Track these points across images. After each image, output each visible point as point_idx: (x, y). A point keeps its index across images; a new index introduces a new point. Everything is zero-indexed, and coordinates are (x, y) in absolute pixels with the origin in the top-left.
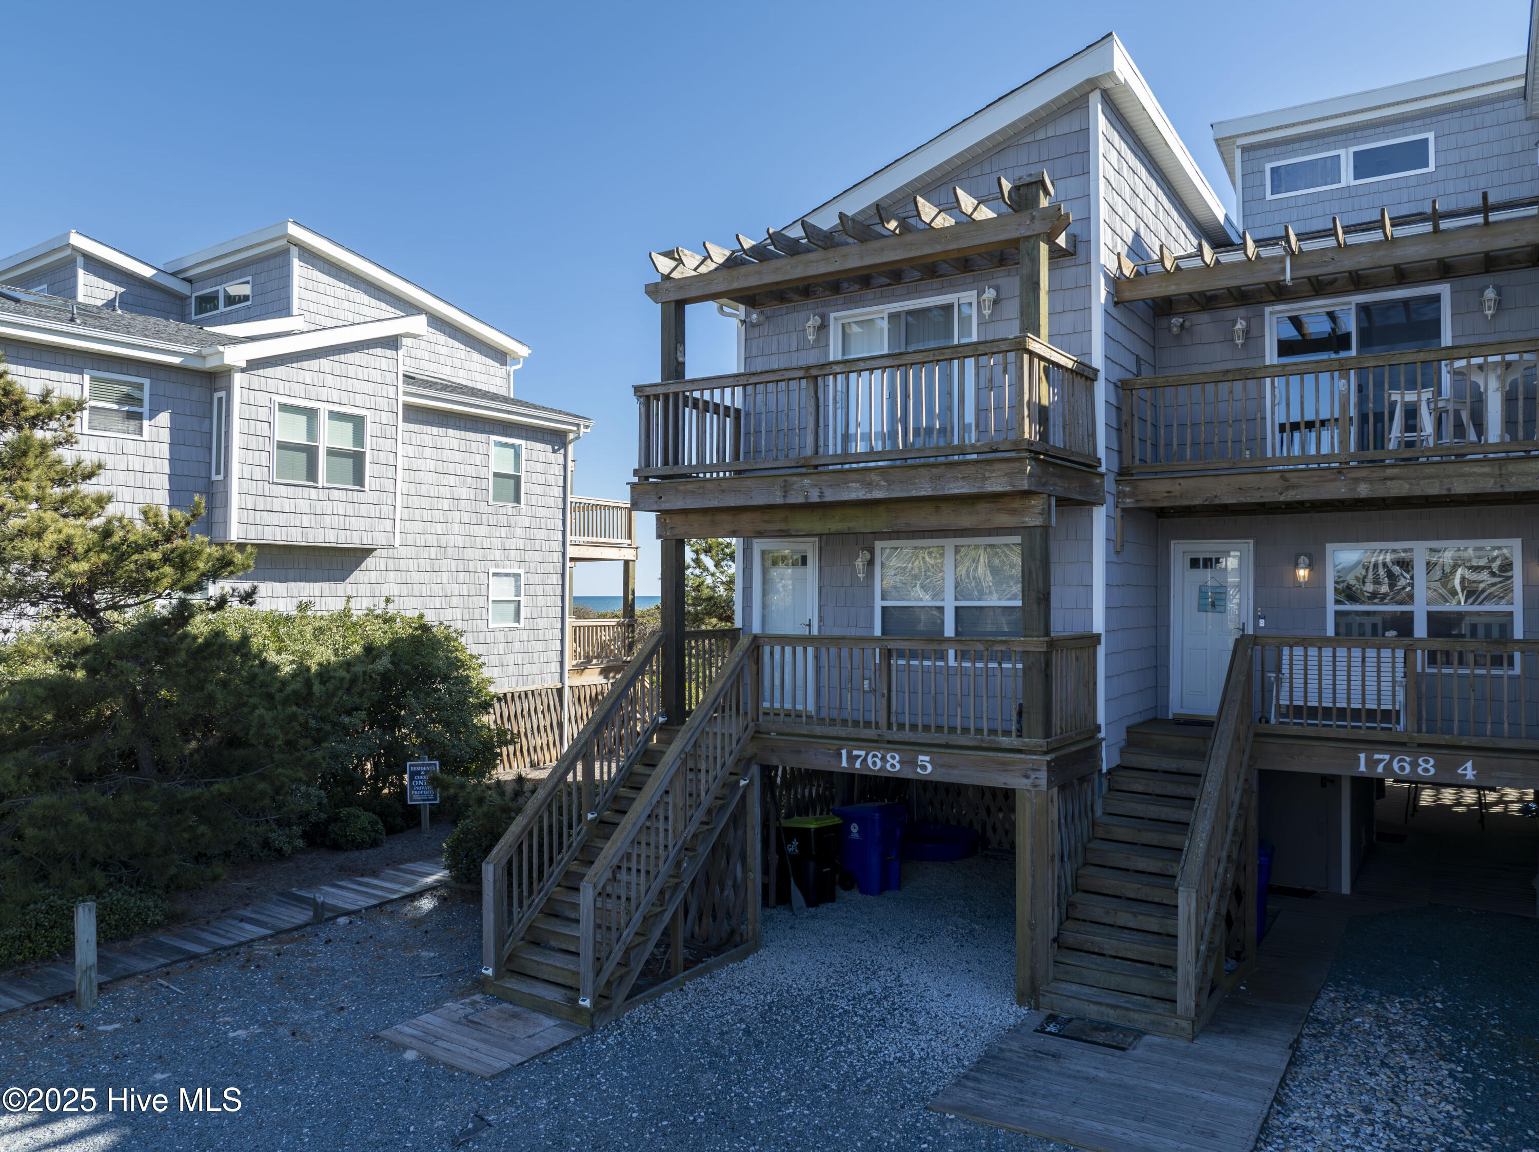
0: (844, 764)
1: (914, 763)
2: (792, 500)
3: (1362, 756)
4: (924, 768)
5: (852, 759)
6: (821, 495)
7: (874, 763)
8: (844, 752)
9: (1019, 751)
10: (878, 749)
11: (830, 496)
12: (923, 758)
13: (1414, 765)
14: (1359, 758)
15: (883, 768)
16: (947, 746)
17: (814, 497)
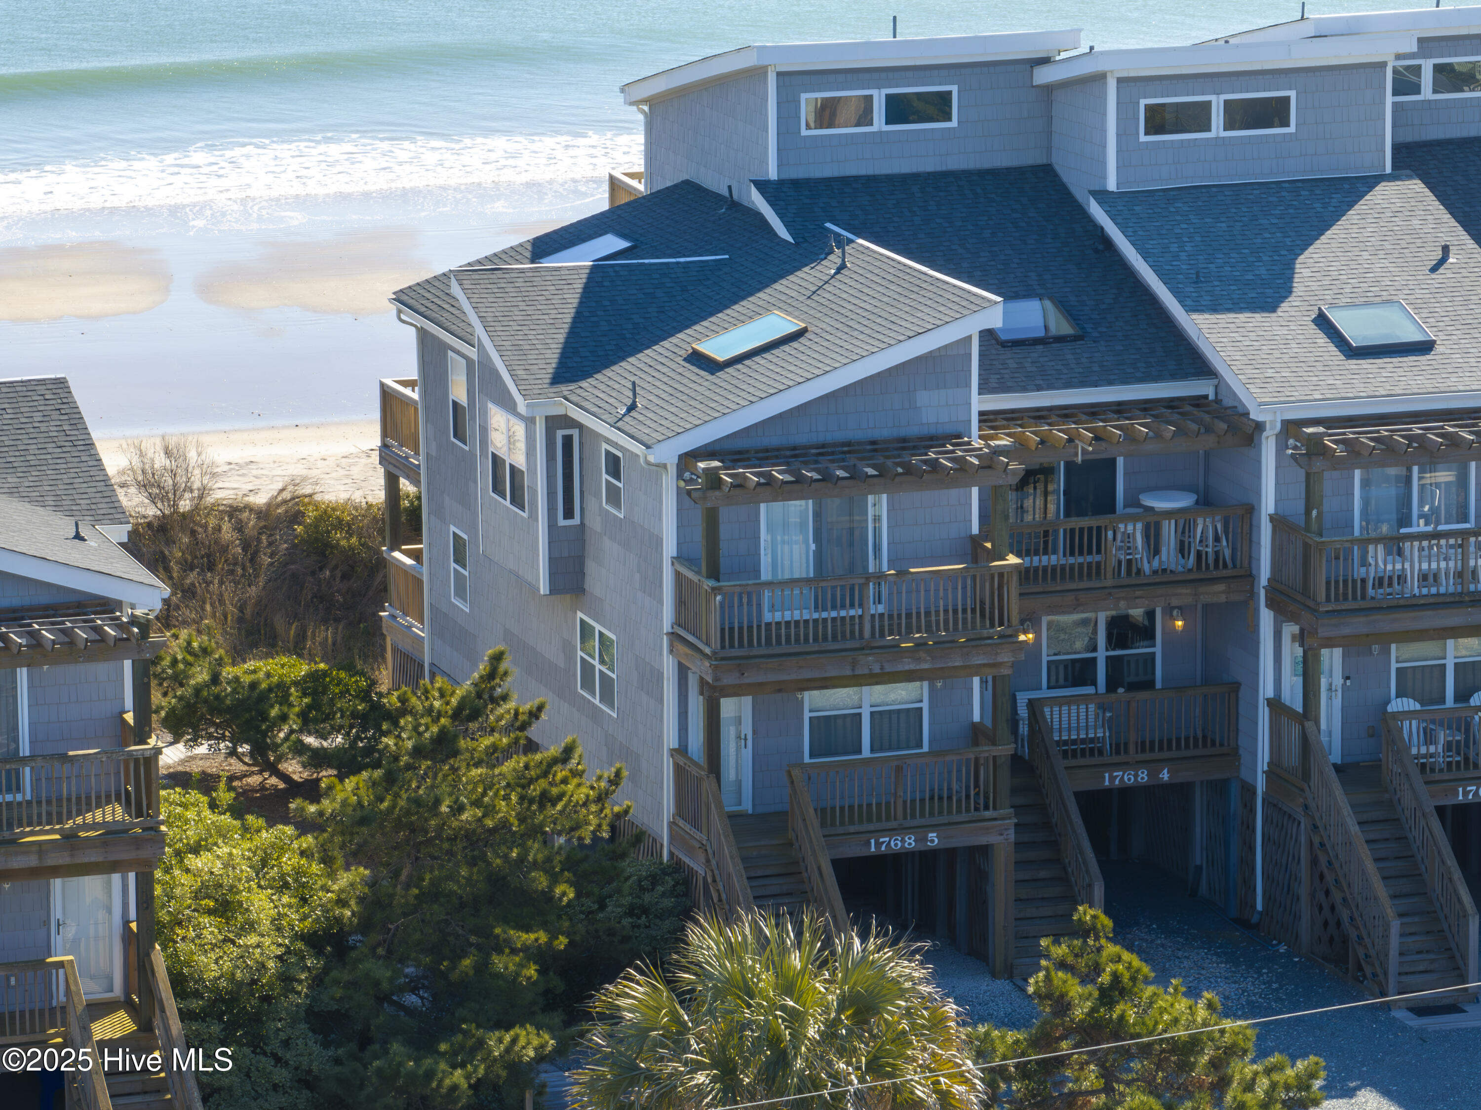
0: (873, 849)
1: (925, 839)
2: (858, 672)
3: (1107, 775)
4: (932, 841)
5: (878, 844)
6: (882, 668)
7: (896, 845)
8: (873, 841)
9: (995, 819)
10: (898, 835)
11: (888, 668)
12: (932, 835)
13: (1136, 776)
14: (1104, 777)
15: (903, 846)
16: (950, 824)
17: (877, 669)
